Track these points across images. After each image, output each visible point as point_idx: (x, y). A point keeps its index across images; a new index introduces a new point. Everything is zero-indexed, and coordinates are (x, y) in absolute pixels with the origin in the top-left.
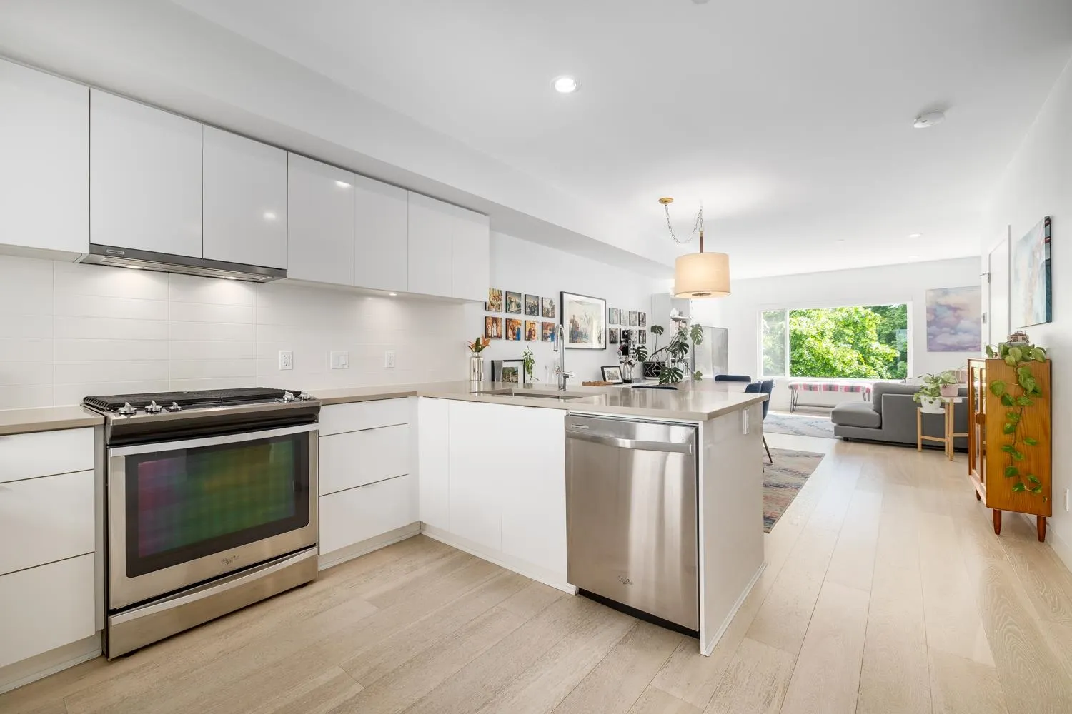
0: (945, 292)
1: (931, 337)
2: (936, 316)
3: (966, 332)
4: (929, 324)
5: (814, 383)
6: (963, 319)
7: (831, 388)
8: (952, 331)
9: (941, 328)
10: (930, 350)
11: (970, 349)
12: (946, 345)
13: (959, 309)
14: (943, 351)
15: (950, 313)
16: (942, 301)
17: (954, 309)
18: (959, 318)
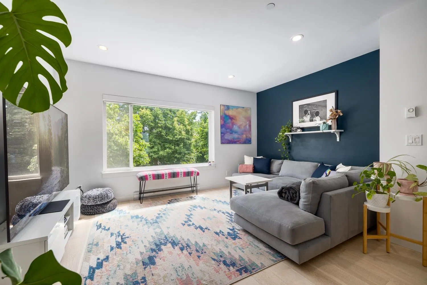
0: (228, 107)
1: (222, 135)
2: (225, 122)
3: (236, 132)
4: (222, 126)
5: (160, 172)
6: (234, 125)
7: (174, 175)
8: (231, 132)
9: (227, 129)
10: (222, 143)
11: (237, 142)
12: (228, 140)
13: (234, 119)
14: (228, 143)
15: (230, 121)
16: (227, 112)
17: (231, 118)
18: (233, 124)
